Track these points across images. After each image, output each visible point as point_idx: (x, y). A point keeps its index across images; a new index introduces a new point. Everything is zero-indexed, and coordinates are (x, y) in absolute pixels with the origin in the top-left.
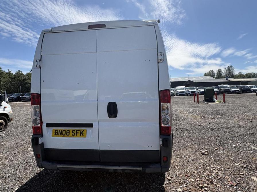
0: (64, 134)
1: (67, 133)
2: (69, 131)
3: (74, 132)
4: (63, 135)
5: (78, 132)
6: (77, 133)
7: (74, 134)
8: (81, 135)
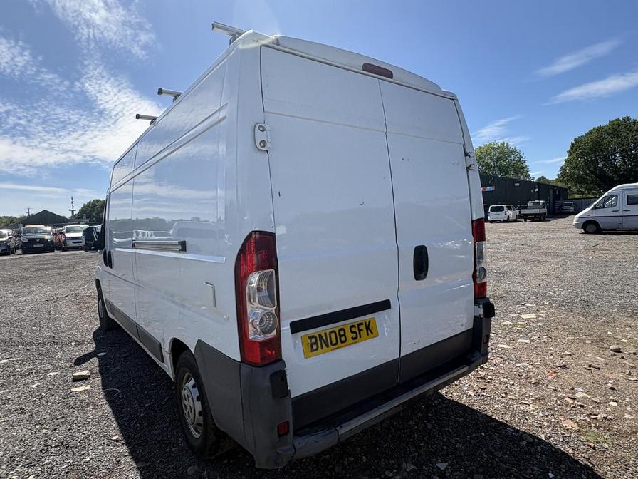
0: (334, 341)
1: (341, 336)
2: (343, 329)
3: (353, 329)
4: (333, 345)
5: (361, 327)
6: (360, 330)
7: (354, 335)
8: (368, 335)
